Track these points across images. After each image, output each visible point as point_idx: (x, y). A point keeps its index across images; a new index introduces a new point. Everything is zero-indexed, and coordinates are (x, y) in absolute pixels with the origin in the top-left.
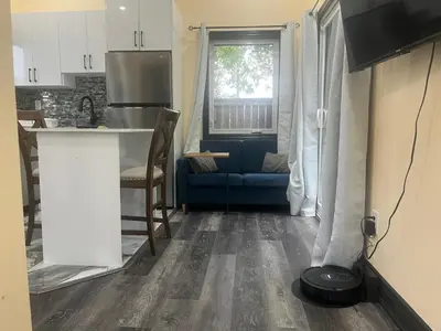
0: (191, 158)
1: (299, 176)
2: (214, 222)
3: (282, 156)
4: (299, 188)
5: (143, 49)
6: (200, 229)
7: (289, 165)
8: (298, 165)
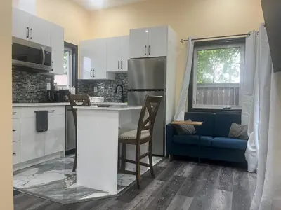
0: (177, 125)
1: (255, 143)
2: (187, 170)
3: (244, 126)
4: (255, 152)
5: (149, 56)
6: (176, 174)
7: (248, 133)
8: (254, 134)
